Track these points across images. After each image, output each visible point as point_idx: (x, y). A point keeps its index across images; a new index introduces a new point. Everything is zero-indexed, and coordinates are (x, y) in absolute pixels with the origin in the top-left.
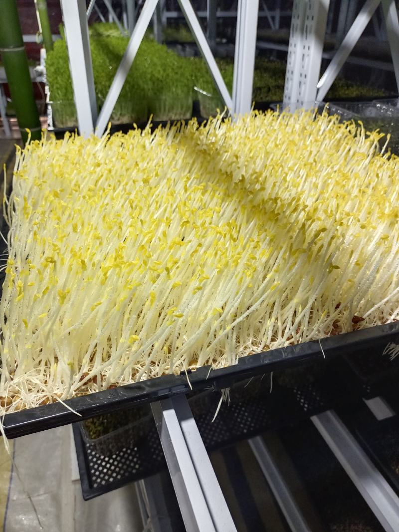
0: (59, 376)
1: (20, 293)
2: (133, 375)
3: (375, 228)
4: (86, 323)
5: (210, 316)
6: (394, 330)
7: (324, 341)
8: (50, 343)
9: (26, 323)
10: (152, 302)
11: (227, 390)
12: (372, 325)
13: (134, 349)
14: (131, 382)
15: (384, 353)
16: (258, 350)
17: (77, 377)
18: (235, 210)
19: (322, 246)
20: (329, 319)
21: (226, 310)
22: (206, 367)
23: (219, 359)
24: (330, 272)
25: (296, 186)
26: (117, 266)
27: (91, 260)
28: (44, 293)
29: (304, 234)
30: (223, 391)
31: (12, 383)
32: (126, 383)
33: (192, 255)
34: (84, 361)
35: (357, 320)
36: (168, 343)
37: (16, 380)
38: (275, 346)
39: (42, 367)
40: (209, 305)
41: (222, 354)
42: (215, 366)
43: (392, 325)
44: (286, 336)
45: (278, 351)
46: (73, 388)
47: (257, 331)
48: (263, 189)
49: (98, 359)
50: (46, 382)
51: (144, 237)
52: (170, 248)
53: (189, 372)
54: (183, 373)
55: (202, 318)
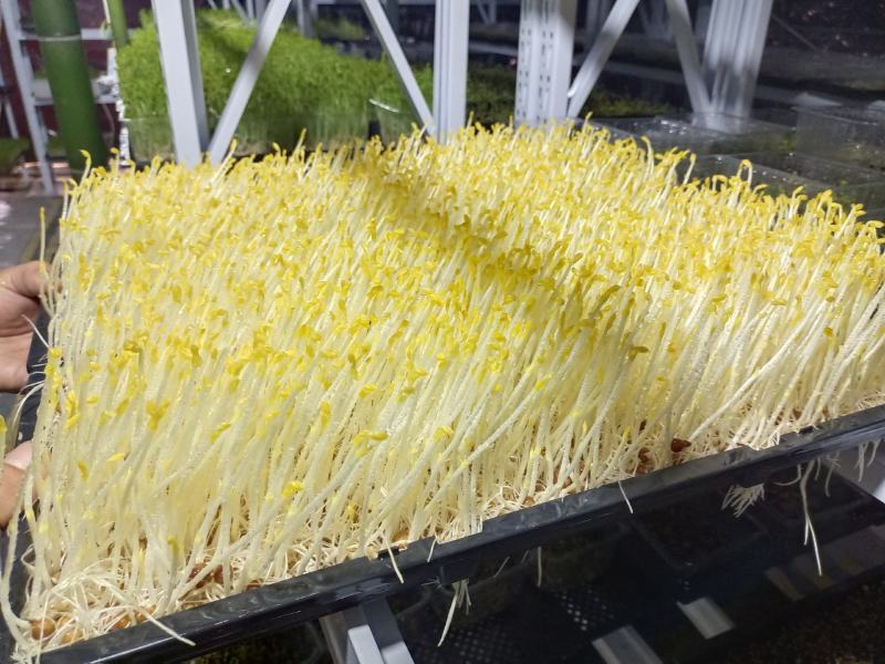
0: (148, 572)
1: (73, 413)
2: (291, 564)
3: (693, 292)
4: (199, 467)
5: (429, 444)
6: (736, 463)
7: (626, 483)
8: (133, 509)
9: (83, 468)
10: (324, 421)
11: (464, 583)
12: (703, 455)
13: (291, 513)
14: (287, 577)
15: (725, 506)
16: (516, 506)
17: (185, 572)
18: (458, 272)
19: (613, 317)
20: (631, 447)
21: (459, 432)
22: (425, 542)
23: (447, 527)
24: (632, 358)
25: (555, 230)
26: (258, 356)
27: (208, 346)
28: (119, 411)
29: (580, 300)
30: (455, 585)
31: (55, 590)
32: (277, 579)
33: (391, 341)
34: (197, 540)
35: (678, 446)
36: (353, 503)
37: (63, 584)
38: (543, 497)
39: (116, 557)
40: (427, 427)
41: (450, 516)
42: (440, 539)
43: (733, 454)
44: (561, 481)
45: (549, 506)
46: (177, 593)
47: (511, 475)
48: (502, 235)
49: (222, 537)
50: (122, 587)
51: (306, 310)
52: (352, 331)
53: (395, 551)
54: (384, 554)
55: (414, 450)
